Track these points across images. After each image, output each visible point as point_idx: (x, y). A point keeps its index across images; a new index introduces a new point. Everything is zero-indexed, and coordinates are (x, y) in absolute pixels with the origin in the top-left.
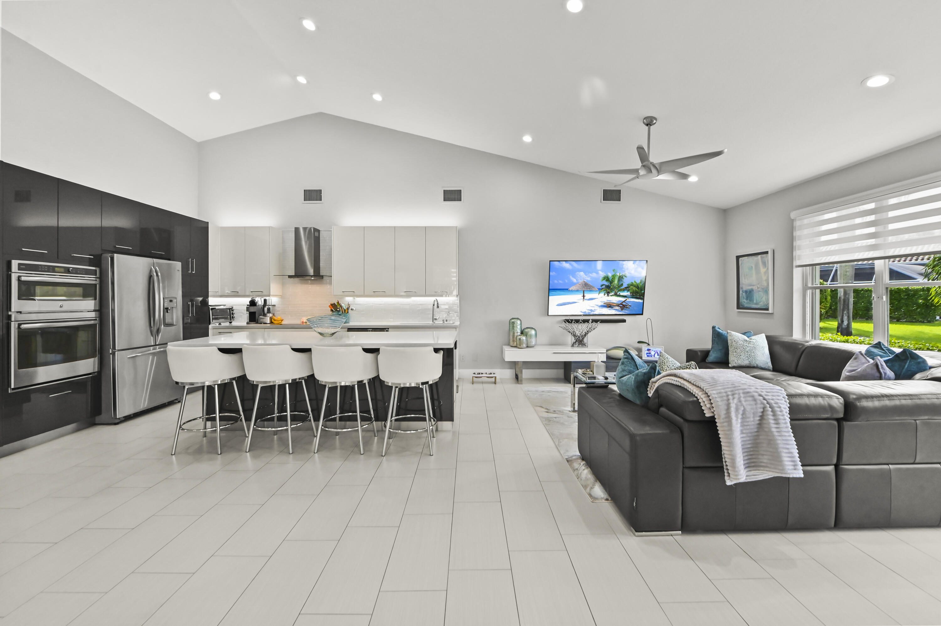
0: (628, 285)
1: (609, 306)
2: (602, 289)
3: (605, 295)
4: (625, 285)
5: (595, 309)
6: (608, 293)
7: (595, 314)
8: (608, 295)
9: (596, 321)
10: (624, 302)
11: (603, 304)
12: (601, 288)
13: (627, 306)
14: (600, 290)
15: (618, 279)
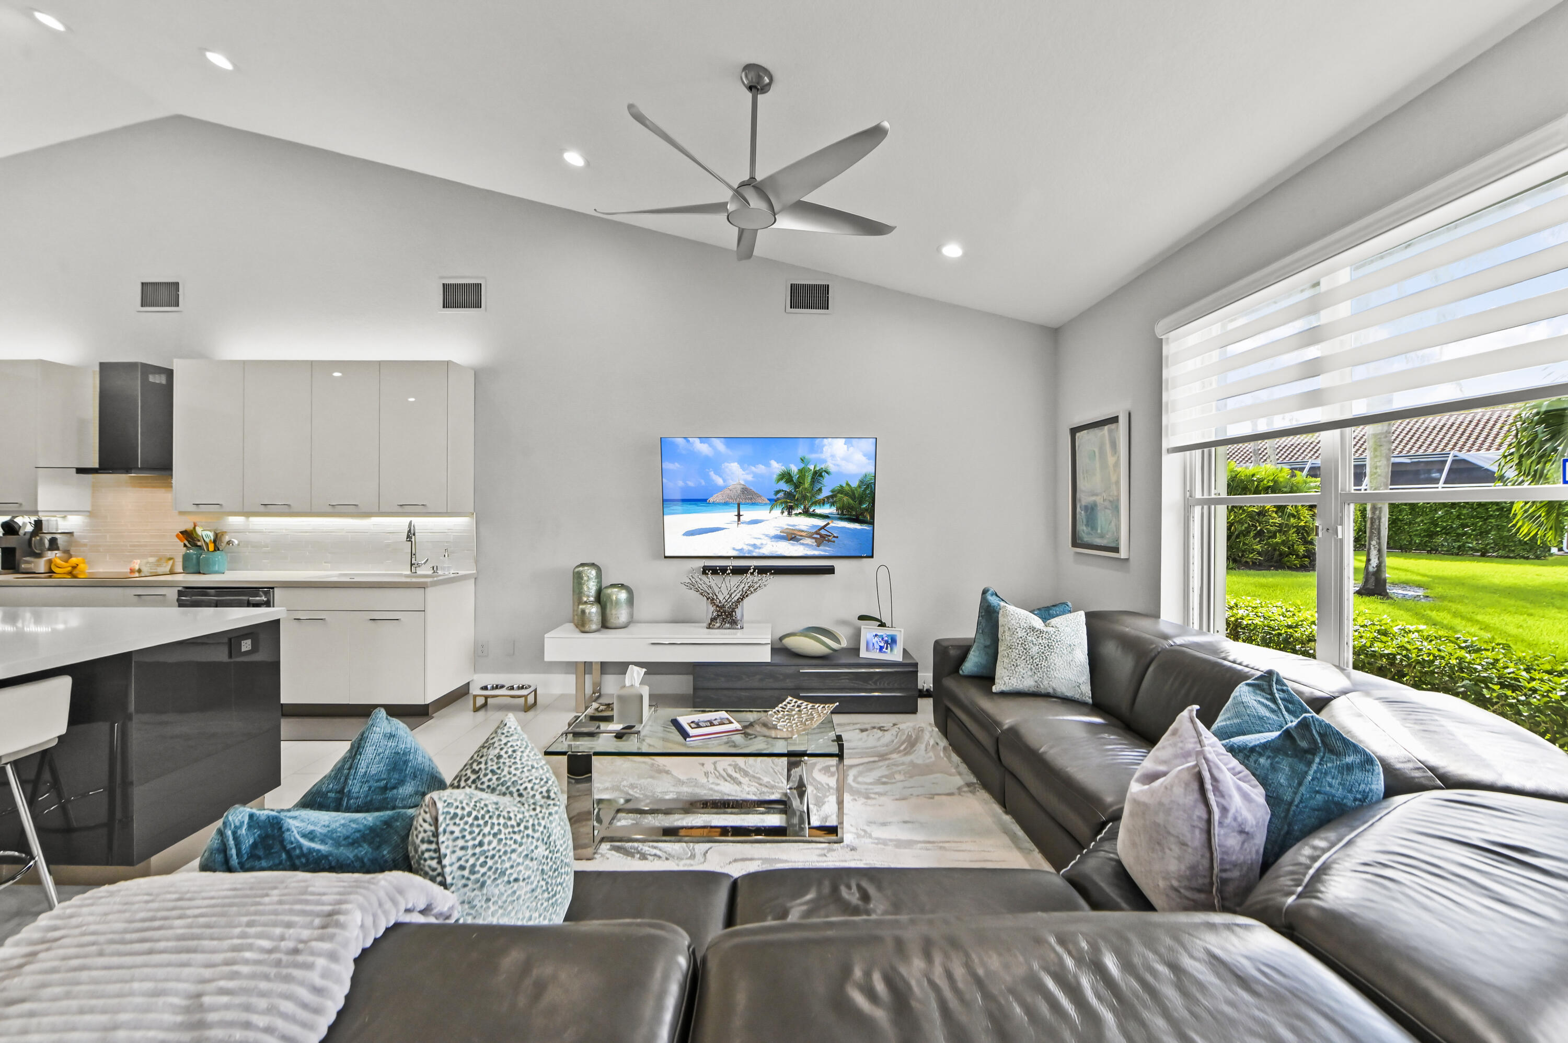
0: (832, 491)
1: (792, 536)
2: (778, 499)
3: (782, 513)
4: (826, 493)
5: (762, 544)
6: (790, 509)
7: (761, 555)
8: (790, 514)
9: (762, 571)
10: (823, 527)
11: (778, 533)
12: (775, 497)
13: (830, 538)
14: (773, 502)
15: (813, 478)
